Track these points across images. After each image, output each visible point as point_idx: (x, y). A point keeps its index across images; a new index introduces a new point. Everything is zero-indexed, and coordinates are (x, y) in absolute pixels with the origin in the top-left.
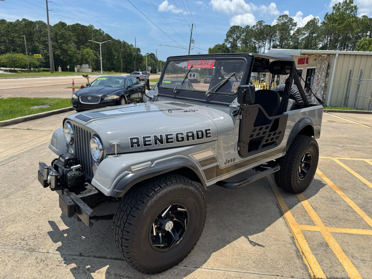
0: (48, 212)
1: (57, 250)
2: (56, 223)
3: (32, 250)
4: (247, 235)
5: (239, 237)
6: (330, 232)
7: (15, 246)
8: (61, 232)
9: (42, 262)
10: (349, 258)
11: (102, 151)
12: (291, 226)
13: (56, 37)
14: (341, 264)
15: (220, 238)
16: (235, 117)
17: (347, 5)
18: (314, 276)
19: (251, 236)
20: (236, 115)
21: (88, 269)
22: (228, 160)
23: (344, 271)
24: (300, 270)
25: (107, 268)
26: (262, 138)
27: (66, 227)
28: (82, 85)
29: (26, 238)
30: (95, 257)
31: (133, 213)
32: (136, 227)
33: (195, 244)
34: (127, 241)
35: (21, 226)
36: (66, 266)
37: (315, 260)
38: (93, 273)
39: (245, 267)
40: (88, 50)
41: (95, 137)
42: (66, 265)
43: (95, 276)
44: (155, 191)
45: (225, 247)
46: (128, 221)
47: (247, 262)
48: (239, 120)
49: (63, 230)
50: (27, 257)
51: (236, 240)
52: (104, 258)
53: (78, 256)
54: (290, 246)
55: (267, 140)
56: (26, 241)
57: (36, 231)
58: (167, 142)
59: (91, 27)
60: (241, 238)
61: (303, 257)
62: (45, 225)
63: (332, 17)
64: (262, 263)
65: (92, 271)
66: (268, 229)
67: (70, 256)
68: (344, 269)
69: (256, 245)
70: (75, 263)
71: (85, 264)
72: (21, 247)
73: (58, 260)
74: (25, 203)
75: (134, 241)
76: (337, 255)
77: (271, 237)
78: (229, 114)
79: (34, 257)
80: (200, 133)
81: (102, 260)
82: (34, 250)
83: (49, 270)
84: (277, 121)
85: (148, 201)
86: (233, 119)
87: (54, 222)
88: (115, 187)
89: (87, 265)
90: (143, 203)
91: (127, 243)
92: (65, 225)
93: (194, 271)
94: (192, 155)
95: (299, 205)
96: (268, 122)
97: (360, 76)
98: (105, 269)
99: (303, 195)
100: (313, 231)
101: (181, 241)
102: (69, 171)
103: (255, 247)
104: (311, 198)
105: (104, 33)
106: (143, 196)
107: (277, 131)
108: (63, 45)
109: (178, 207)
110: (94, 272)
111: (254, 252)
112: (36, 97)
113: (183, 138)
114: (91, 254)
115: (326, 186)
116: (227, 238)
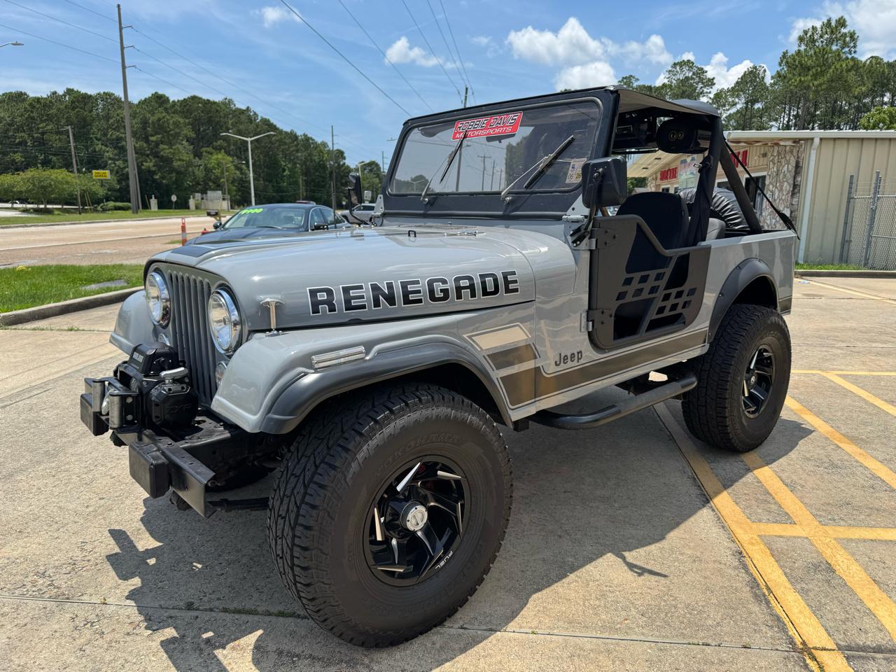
0: (111, 510)
1: (127, 598)
2: (129, 534)
3: (63, 599)
4: (620, 551)
5: (601, 555)
6: (835, 539)
7: (21, 589)
8: (142, 555)
9: (89, 625)
10: (890, 597)
11: (238, 327)
12: (734, 527)
13: (144, 128)
14: (870, 613)
15: (552, 558)
16: (577, 245)
17: (832, 32)
18: (804, 643)
19: (632, 553)
20: (581, 239)
21: (208, 641)
22: (563, 355)
23: (881, 629)
24: (764, 629)
25: (256, 638)
26: (648, 303)
27: (153, 544)
28: (205, 230)
29: (50, 572)
30: (225, 610)
31: (320, 477)
32: (329, 515)
33: (487, 571)
34: (307, 552)
35: (40, 544)
36: (151, 634)
37: (803, 603)
38: (220, 650)
39: (619, 626)
40: (220, 156)
41: (219, 291)
42: (150, 632)
43: (225, 657)
44: (376, 422)
45: (564, 580)
46: (308, 499)
47: (624, 613)
48: (589, 252)
49: (147, 550)
50: (49, 615)
51: (593, 563)
52: (250, 612)
53: (182, 609)
54: (733, 573)
55: (661, 310)
56: (50, 576)
57: (78, 554)
58: (407, 301)
59: (227, 103)
60: (605, 557)
61: (771, 598)
62: (100, 540)
63: (797, 62)
64: (662, 615)
65: (217, 644)
66: (673, 536)
67: (162, 611)
68: (882, 625)
69: (646, 574)
70: (174, 628)
71: (200, 629)
72: (35, 593)
73: (129, 621)
74: (52, 491)
75: (324, 553)
76: (858, 590)
77: (682, 554)
78: (563, 238)
79: (68, 615)
80: (489, 280)
81: (244, 617)
82: (68, 599)
83: (105, 646)
84: (684, 261)
85: (359, 447)
86: (573, 250)
87: (124, 532)
88: (269, 410)
89: (206, 631)
90: (347, 450)
91: (305, 558)
92: (151, 539)
93: (486, 638)
94: (470, 337)
95: (749, 478)
96: (662, 261)
97: (876, 188)
98: (251, 639)
99: (756, 454)
100: (790, 537)
101: (448, 561)
102: (157, 383)
103: (642, 577)
104: (777, 462)
105: (257, 116)
106: (346, 435)
107: (686, 287)
108: (162, 146)
109: (438, 467)
110: (224, 648)
111: (640, 591)
112: (93, 263)
113: (445, 291)
114: (217, 603)
115: (814, 433)
116: (570, 559)
